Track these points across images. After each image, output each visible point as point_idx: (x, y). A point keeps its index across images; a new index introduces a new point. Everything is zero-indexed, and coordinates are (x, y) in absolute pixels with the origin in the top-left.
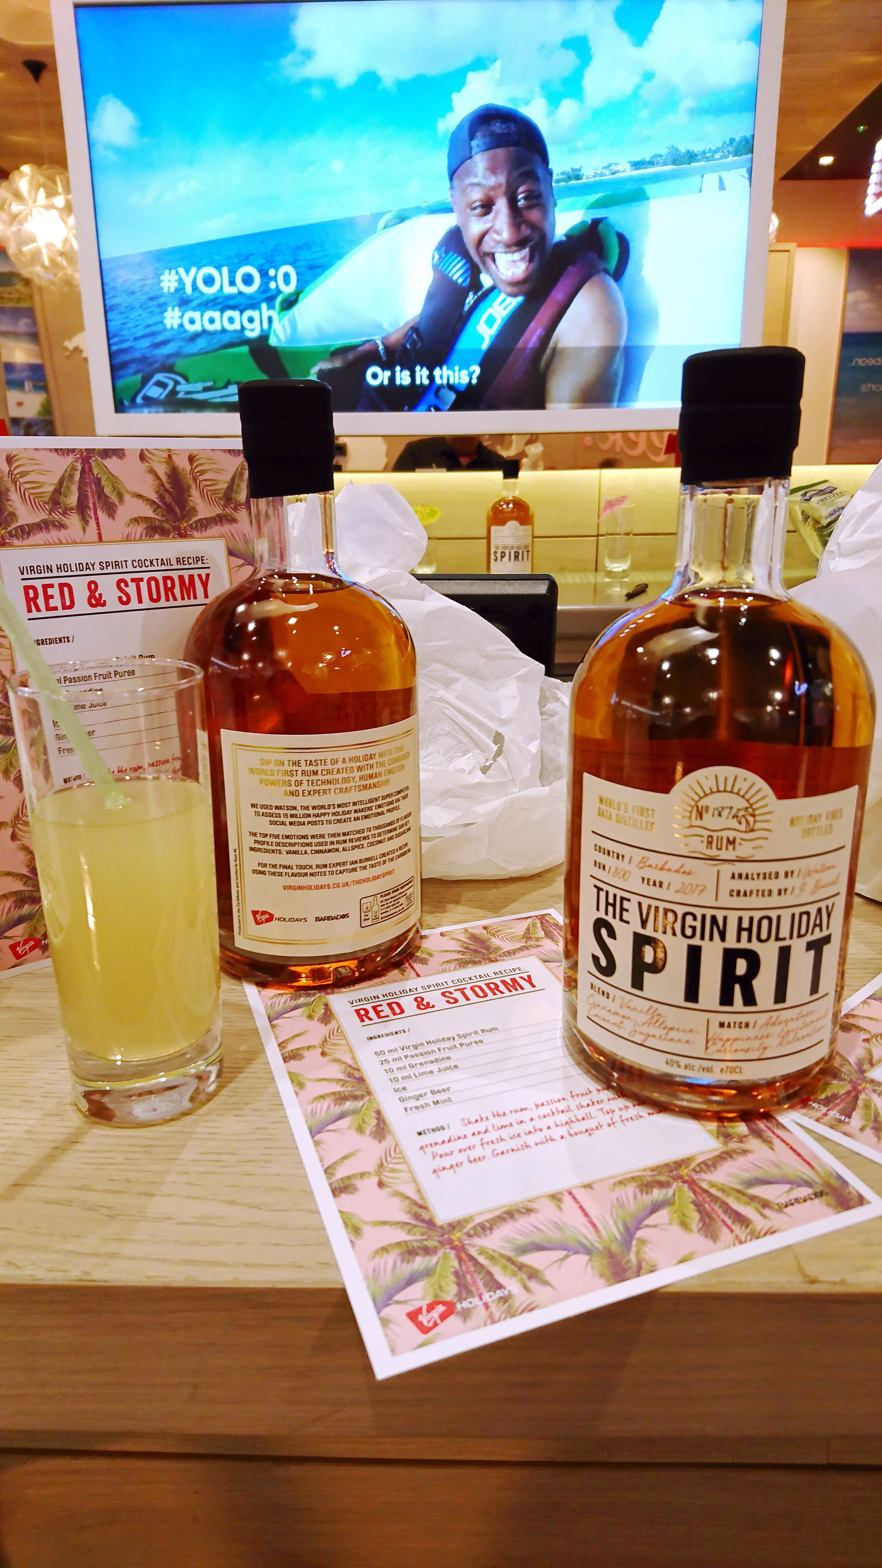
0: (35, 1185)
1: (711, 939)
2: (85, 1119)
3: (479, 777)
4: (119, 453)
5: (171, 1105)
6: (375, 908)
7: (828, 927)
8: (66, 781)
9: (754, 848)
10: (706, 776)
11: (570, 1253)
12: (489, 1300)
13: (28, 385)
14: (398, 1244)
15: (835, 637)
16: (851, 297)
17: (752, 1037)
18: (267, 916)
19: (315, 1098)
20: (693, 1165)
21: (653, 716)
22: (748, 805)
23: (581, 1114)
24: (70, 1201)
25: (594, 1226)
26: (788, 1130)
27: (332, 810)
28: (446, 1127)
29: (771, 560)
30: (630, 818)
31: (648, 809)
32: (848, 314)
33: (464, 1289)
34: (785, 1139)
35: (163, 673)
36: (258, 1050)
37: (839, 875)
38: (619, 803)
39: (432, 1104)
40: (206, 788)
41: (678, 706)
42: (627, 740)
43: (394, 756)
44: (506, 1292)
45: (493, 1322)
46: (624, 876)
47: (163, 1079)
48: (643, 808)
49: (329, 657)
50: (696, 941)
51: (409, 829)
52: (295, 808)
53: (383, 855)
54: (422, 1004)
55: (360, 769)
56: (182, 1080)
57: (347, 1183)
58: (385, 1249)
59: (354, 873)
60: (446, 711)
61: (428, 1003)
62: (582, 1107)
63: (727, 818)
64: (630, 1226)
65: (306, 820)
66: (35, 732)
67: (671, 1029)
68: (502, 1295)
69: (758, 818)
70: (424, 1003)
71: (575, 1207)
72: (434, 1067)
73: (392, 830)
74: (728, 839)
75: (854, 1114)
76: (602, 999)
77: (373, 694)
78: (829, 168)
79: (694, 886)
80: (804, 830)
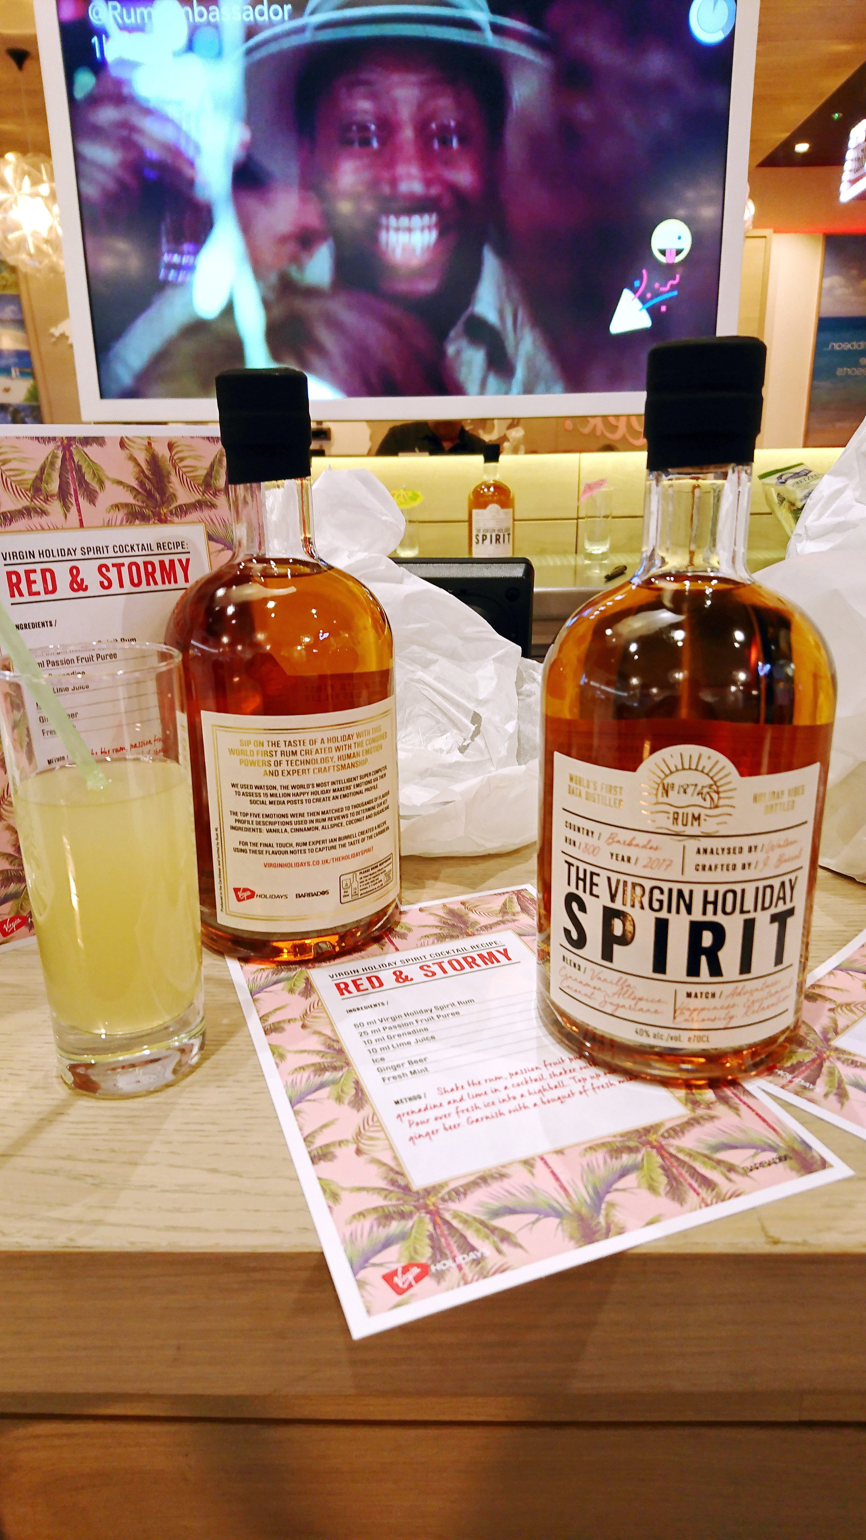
0: (22, 1156)
1: (678, 912)
2: (70, 1091)
3: (457, 756)
4: (99, 441)
5: (154, 1077)
6: (355, 885)
7: (791, 900)
8: (50, 762)
9: (718, 824)
10: (672, 754)
11: (541, 1216)
12: (463, 1262)
13: (14, 372)
14: (375, 1209)
15: (797, 619)
16: (827, 282)
17: (719, 1006)
18: (249, 893)
19: (296, 1070)
20: (662, 1130)
21: (620, 697)
22: (712, 782)
23: (553, 1082)
24: (55, 1171)
25: (565, 1190)
26: (754, 1097)
27: (311, 790)
28: (423, 1096)
29: (735, 544)
30: (599, 795)
31: (616, 787)
32: (824, 300)
33: (438, 1252)
34: (751, 1105)
35: (143, 656)
36: (241, 1023)
37: (801, 849)
38: (588, 781)
39: (409, 1074)
40: (186, 768)
41: (645, 686)
42: (596, 721)
43: (372, 736)
44: (479, 1255)
45: (466, 1283)
46: (594, 850)
47: (147, 1052)
48: (611, 786)
49: (307, 640)
50: (663, 914)
51: (387, 808)
52: (275, 788)
53: (362, 833)
54: (399, 977)
55: (338, 749)
56: (164, 1053)
57: (325, 1150)
58: (362, 1214)
59: (333, 851)
60: (425, 692)
61: (407, 977)
62: (555, 1075)
63: (692, 795)
64: (599, 1190)
65: (286, 799)
66: (17, 715)
67: (640, 999)
68: (475, 1257)
69: (721, 795)
70: (403, 976)
71: (547, 1172)
72: (412, 1039)
73: (371, 808)
74: (693, 816)
75: (819, 1081)
76: (573, 971)
77: (350, 676)
78: (804, 155)
79: (661, 861)
80: (767, 807)
